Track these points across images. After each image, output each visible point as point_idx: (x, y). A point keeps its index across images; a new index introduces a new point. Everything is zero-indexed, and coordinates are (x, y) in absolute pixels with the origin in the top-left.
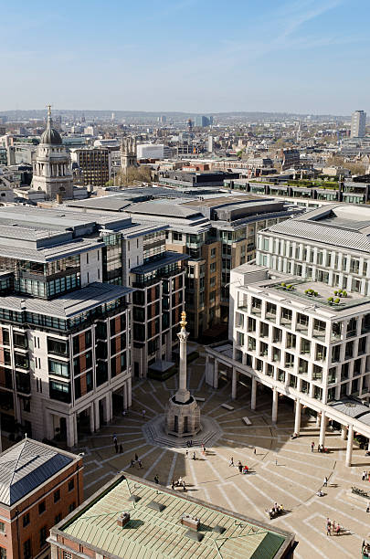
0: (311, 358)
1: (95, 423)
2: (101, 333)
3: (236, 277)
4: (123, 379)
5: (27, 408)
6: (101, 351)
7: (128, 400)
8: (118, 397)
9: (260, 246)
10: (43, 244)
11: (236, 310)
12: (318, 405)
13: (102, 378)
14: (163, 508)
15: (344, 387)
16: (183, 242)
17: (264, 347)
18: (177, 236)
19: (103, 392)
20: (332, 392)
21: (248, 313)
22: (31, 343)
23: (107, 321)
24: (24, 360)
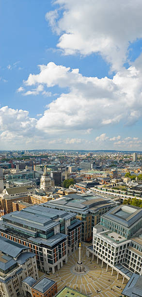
0: (111, 255)
1: (59, 268)
2: (59, 247)
3: (95, 230)
4: (65, 257)
5: (43, 265)
6: (60, 251)
7: (66, 262)
8: (64, 261)
9: (101, 220)
10: (45, 224)
11: (94, 240)
12: (112, 266)
13: (60, 257)
14: (74, 294)
15: (118, 262)
16: (81, 216)
17: (100, 250)
18: (80, 214)
19: (61, 260)
20: (115, 263)
21: (97, 241)
22: (43, 250)
23: (61, 244)
24: (41, 254)
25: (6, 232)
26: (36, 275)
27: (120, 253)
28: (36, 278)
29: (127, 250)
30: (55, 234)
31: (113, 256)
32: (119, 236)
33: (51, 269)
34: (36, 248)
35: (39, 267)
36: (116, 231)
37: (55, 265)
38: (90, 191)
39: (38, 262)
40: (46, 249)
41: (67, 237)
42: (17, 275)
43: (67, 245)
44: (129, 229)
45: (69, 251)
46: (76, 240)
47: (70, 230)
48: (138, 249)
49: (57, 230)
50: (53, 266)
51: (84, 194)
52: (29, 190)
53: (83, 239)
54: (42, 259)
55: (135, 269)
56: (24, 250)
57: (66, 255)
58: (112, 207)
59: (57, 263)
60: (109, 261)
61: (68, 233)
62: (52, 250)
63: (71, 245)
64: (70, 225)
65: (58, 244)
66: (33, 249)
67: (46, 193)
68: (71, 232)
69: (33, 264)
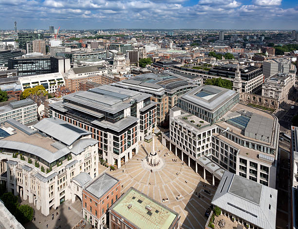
1: (127, 159)
2: (129, 133)
3: (172, 113)
4: (135, 146)
5: (107, 155)
6: (129, 138)
8: (134, 150)
9: (179, 102)
13: (129, 145)
17: (179, 137)
19: (130, 150)
21: (174, 126)
22: (108, 136)
23: (131, 129)
24: (106, 141)
25: (66, 113)
26: (95, 170)
27: (204, 141)
28: (95, 174)
29: (213, 138)
30: (125, 116)
33: (116, 161)
34: (100, 133)
35: (101, 159)
39: (100, 152)
40: (112, 135)
41: (138, 121)
42: (68, 169)
43: (139, 130)
45: (141, 137)
46: (150, 124)
47: (142, 113)
48: (227, 137)
49: (127, 112)
50: (119, 157)
54: (106, 147)
57: (137, 143)
59: (125, 153)
60: (191, 152)
61: (140, 116)
62: (119, 137)
63: (144, 131)
64: (143, 107)
65: (127, 129)
66: (97, 135)
67: (119, 72)
68: (144, 115)
69: (93, 154)
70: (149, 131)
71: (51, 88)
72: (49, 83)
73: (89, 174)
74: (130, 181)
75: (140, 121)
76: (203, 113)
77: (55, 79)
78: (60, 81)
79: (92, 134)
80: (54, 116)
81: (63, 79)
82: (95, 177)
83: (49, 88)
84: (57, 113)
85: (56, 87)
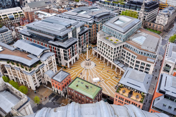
0: (110, 54)
1: (72, 63)
2: (73, 48)
3: (98, 35)
5: (61, 61)
6: (73, 51)
7: (78, 59)
8: (76, 58)
9: (103, 28)
11: (97, 42)
12: (111, 62)
13: (73, 55)
14: (83, 83)
15: (116, 58)
16: (88, 25)
17: (103, 50)
18: (87, 23)
19: (74, 58)
20: (114, 59)
21: (100, 44)
22: (60, 50)
23: (74, 46)
24: (59, 53)
25: (31, 37)
27: (117, 52)
28: (56, 71)
29: (123, 50)
30: (69, 38)
31: (112, 55)
32: (116, 39)
33: (67, 64)
34: (55, 48)
35: (57, 63)
36: (114, 36)
37: (69, 61)
38: (95, 4)
39: (57, 59)
40: (62, 50)
41: (78, 41)
42: (40, 69)
43: (78, 46)
44: (124, 34)
45: (80, 50)
46: (85, 42)
47: (80, 35)
48: (131, 49)
49: (70, 35)
50: (68, 62)
51: (90, 7)
52: (47, 4)
53: (90, 42)
54: (60, 57)
55: (129, 64)
56: (46, 50)
57: (78, 54)
58: (112, 17)
59: (71, 60)
60: (109, 58)
61: (79, 37)
62: (67, 50)
63: (81, 46)
64: (80, 31)
65: (72, 45)
66: (53, 50)
67: (61, 6)
68: (81, 37)
69: (53, 60)
70: (84, 47)
71: (16, 19)
72: (14, 15)
73: (52, 71)
74: (75, 74)
75: (79, 40)
76: (118, 35)
77: (17, 12)
78: (21, 14)
79: (50, 49)
80: (23, 38)
81: (23, 12)
82: (56, 72)
83: (15, 19)
84: (25, 37)
85: (19, 18)
